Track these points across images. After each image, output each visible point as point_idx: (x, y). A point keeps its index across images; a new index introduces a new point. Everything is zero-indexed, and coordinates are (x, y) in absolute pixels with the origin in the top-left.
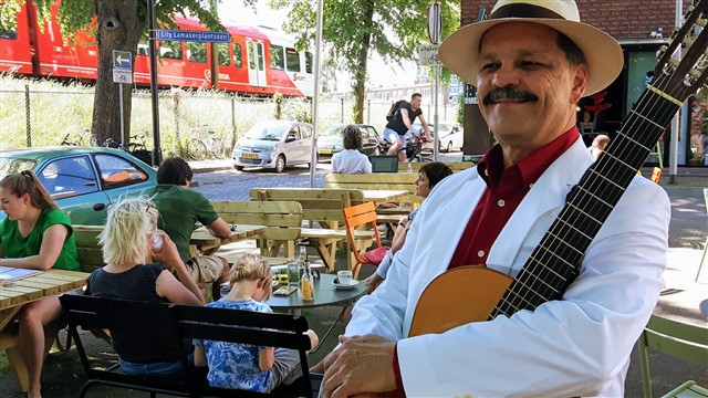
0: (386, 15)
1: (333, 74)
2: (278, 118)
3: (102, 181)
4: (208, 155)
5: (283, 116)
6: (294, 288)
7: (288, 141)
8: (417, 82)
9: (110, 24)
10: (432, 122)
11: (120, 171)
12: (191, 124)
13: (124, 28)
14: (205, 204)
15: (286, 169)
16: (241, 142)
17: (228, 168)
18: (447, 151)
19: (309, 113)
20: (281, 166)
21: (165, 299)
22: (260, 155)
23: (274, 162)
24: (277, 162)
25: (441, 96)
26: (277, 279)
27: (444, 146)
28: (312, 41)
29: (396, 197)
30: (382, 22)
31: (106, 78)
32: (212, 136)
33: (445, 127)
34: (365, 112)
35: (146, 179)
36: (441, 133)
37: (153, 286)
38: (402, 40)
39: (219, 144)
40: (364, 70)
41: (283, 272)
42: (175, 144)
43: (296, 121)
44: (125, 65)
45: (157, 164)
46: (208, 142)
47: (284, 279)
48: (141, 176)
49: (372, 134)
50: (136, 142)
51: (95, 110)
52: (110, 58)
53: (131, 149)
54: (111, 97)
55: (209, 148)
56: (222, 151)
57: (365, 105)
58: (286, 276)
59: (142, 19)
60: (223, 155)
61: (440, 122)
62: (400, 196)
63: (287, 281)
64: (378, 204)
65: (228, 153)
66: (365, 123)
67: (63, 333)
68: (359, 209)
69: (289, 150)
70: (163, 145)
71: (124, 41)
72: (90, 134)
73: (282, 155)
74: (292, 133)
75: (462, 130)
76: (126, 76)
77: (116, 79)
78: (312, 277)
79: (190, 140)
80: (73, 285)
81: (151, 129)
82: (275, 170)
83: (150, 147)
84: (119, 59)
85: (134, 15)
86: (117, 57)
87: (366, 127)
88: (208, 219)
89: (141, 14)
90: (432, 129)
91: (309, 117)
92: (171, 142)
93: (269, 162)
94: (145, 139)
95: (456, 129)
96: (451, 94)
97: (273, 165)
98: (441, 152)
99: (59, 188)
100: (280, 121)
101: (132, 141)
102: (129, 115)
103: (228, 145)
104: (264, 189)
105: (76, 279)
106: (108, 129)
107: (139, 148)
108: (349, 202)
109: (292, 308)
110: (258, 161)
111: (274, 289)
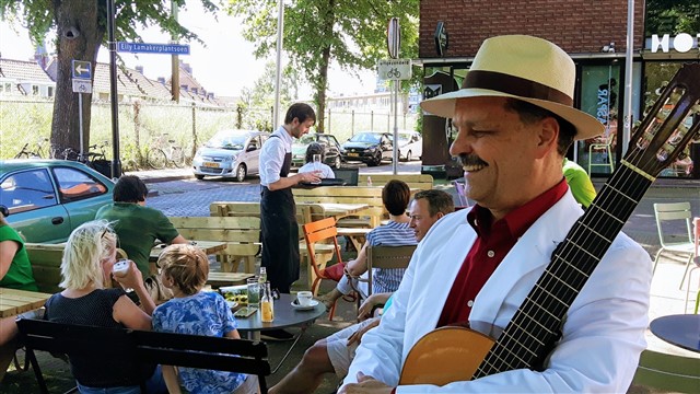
0: (347, 26)
1: (294, 83)
2: (239, 127)
3: (60, 193)
4: (169, 164)
5: (245, 125)
6: (254, 309)
7: (248, 150)
8: (376, 91)
9: (70, 34)
10: (392, 132)
11: (79, 183)
12: (151, 133)
13: (84, 37)
14: (165, 222)
15: (247, 178)
16: (202, 150)
17: (189, 178)
18: (406, 160)
19: (270, 122)
20: (241, 175)
21: (122, 325)
22: (221, 165)
23: (235, 171)
24: (238, 170)
25: (400, 105)
26: (237, 299)
27: (404, 155)
28: (272, 50)
29: (356, 211)
30: (342, 33)
31: (65, 88)
32: (172, 145)
33: (404, 137)
34: (326, 122)
35: (105, 193)
36: (400, 143)
37: (110, 311)
38: (362, 49)
39: (179, 153)
40: (325, 80)
41: (242, 292)
42: (135, 152)
43: (256, 130)
44: (84, 75)
45: (117, 175)
46: (169, 151)
47: (243, 300)
48: (101, 188)
49: (333, 143)
50: (96, 151)
51: (54, 119)
52: (71, 68)
53: (90, 159)
54: (70, 107)
55: (169, 157)
56: (182, 159)
57: (326, 115)
58: (246, 297)
59: (103, 28)
60: (184, 164)
61: (399, 131)
62: (360, 209)
63: (247, 302)
64: (338, 218)
65: (189, 161)
66: (326, 133)
67: (21, 354)
68: (320, 224)
69: (250, 160)
70: (122, 155)
71: (84, 51)
72: (49, 144)
73: (243, 165)
74: (253, 141)
75: (421, 140)
76: (86, 85)
77: (75, 89)
78: (271, 298)
79: (150, 148)
80: (31, 307)
81: (111, 137)
82: (235, 180)
83: (110, 157)
84: (79, 69)
85: (94, 24)
86: (76, 66)
87: (326, 136)
88: (167, 236)
89: (101, 24)
90: (391, 138)
91: (269, 126)
92: (131, 151)
93: (230, 171)
94: (105, 148)
95: (415, 139)
96: (410, 103)
97: (233, 174)
98: (401, 160)
99: (17, 202)
100: (241, 130)
101: (91, 150)
102: (89, 125)
103: (188, 153)
104: (223, 204)
105: (34, 300)
106: (67, 139)
107: (97, 158)
108: (309, 216)
109: (253, 331)
110: (219, 170)
111: (233, 310)
